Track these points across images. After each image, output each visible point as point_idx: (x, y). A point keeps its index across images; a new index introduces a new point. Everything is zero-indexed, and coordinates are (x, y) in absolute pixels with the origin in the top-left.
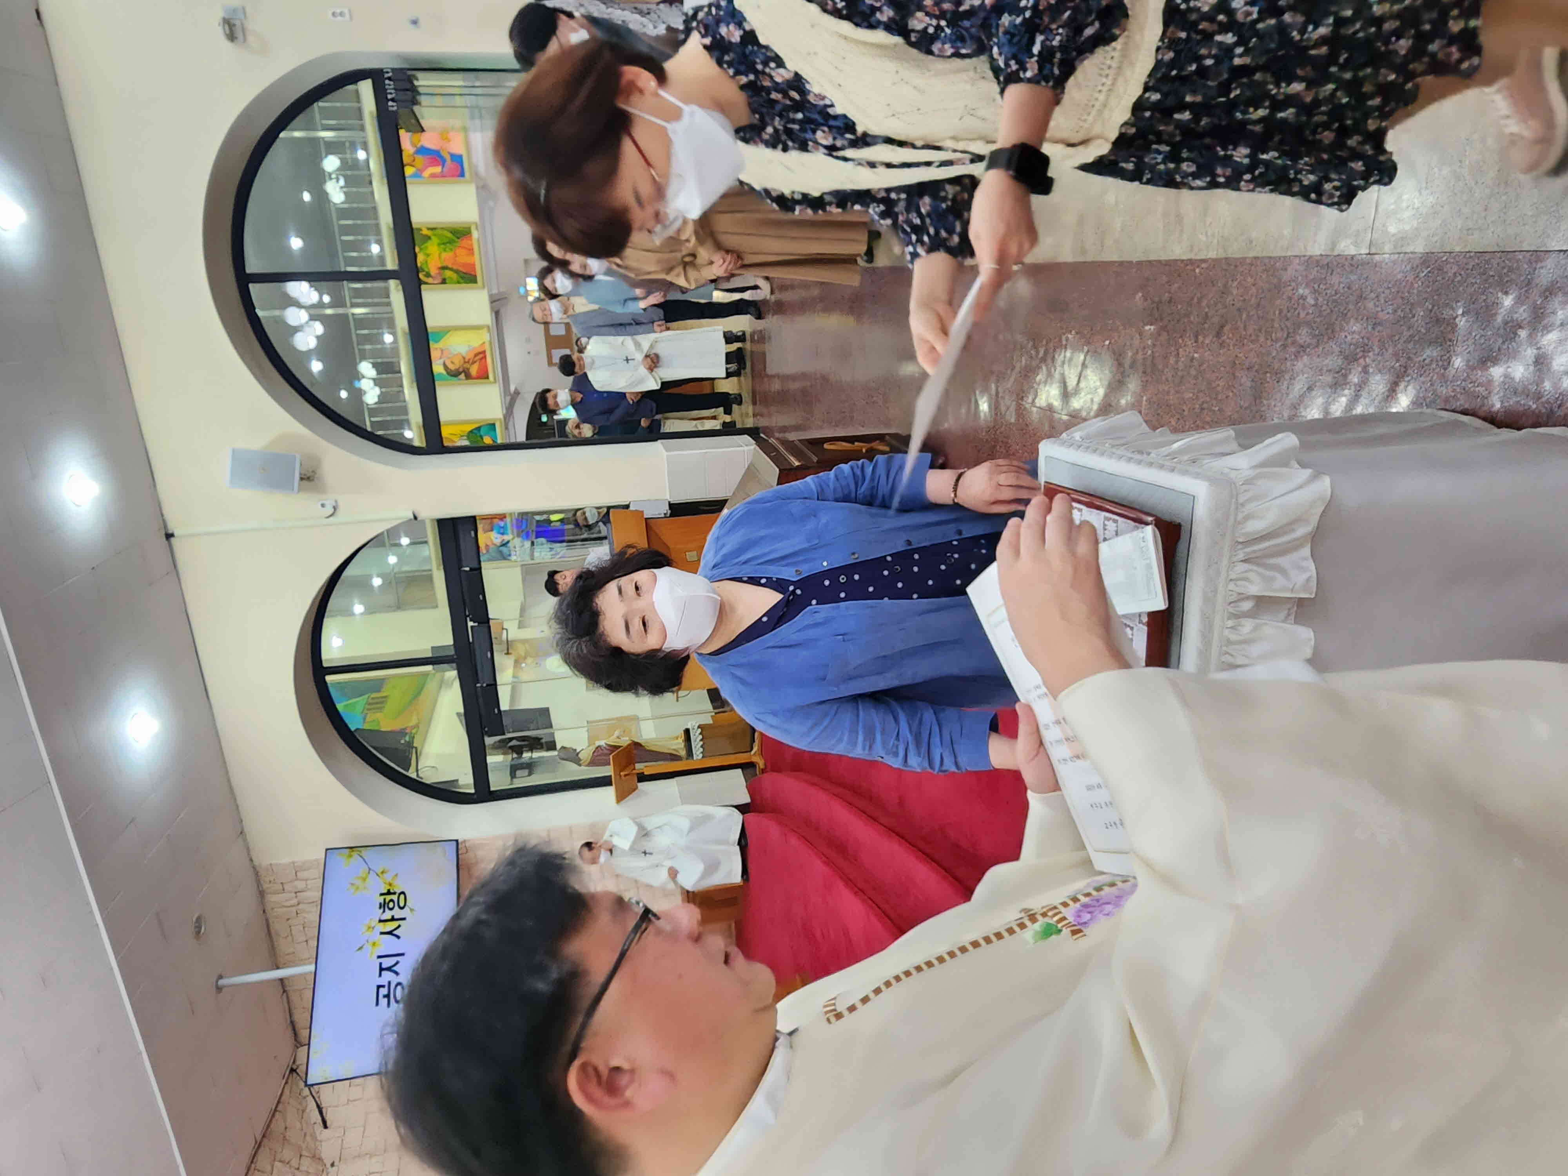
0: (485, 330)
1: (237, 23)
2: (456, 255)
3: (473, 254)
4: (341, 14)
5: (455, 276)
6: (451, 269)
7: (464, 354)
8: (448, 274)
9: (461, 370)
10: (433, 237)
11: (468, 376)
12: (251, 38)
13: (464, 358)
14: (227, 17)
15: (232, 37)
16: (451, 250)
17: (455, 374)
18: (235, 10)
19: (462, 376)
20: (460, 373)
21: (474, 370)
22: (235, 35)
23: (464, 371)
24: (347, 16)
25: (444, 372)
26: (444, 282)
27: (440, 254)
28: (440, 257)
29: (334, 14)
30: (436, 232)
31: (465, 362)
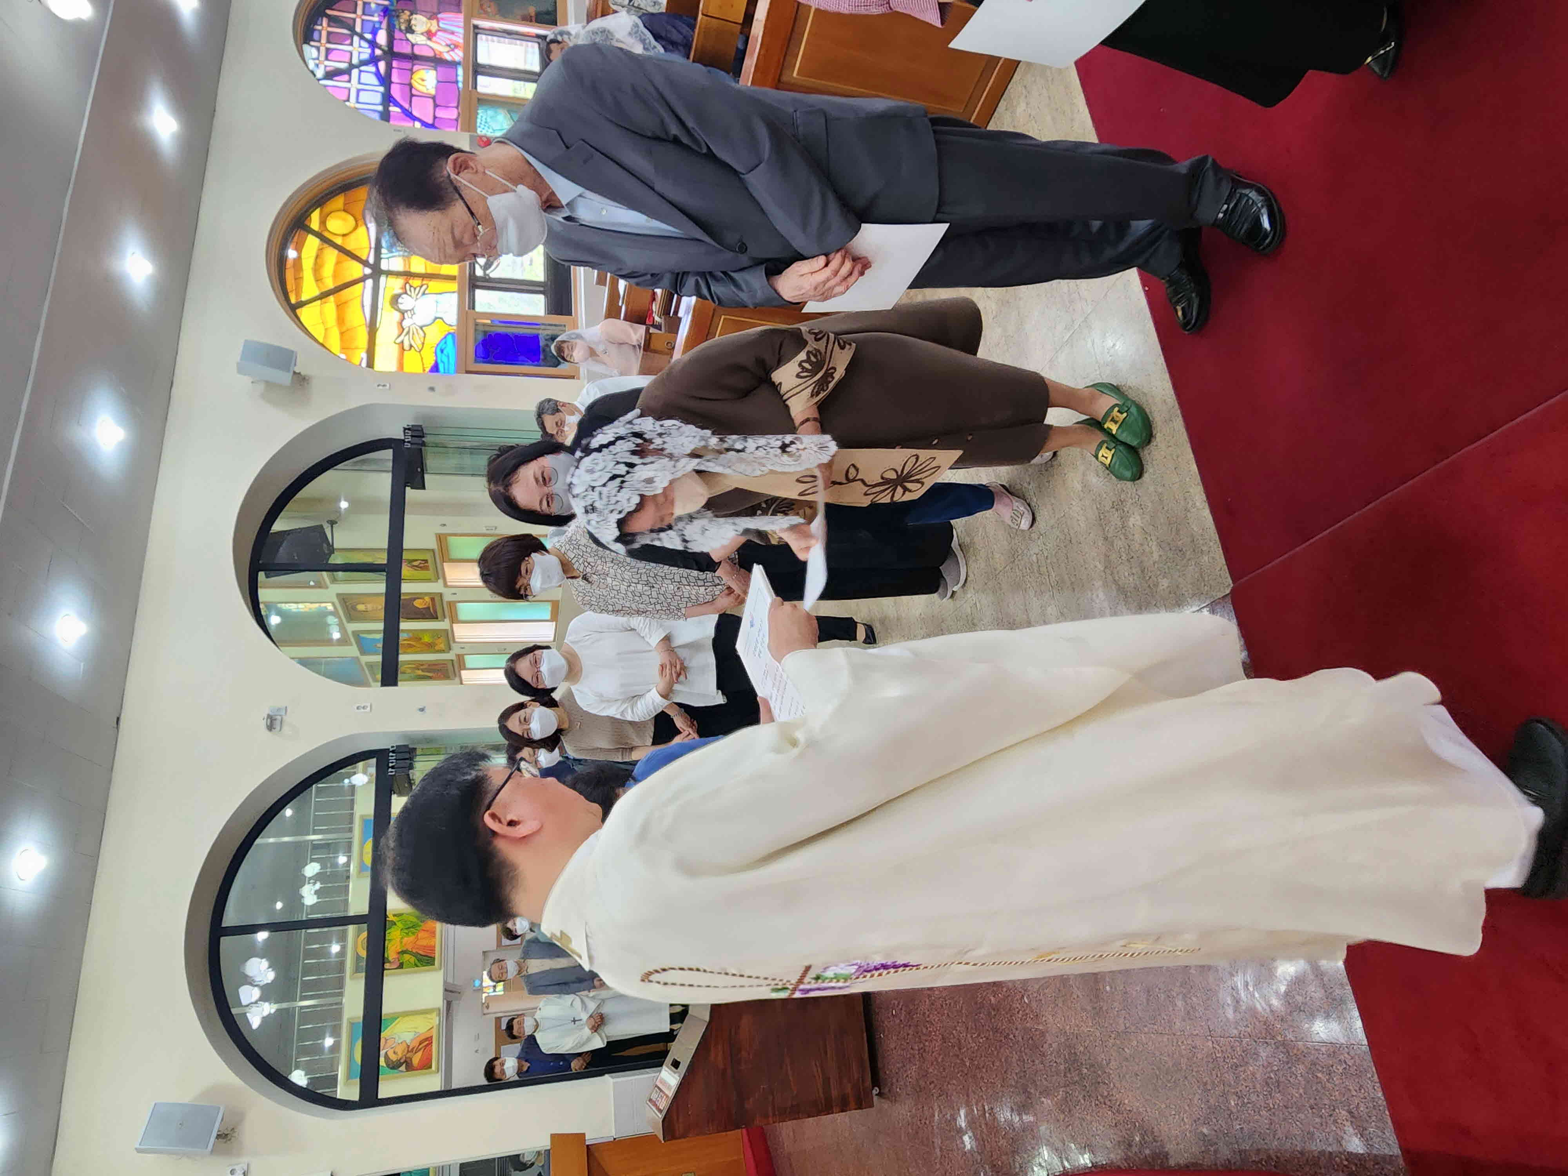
0: (434, 1014)
1: (279, 718)
2: (417, 938)
3: (434, 937)
4: (364, 708)
5: (413, 959)
6: (411, 953)
7: (408, 1041)
8: (407, 957)
9: (402, 1061)
10: (399, 924)
11: (410, 1067)
12: (285, 728)
13: (408, 1047)
14: (271, 713)
15: (270, 728)
16: (413, 933)
17: (394, 1066)
18: (279, 709)
19: (403, 1068)
20: (401, 1064)
21: (416, 1060)
22: (274, 726)
23: (405, 1061)
24: (369, 709)
25: (385, 1065)
26: (401, 966)
27: (402, 938)
28: (401, 943)
29: (358, 708)
30: (401, 918)
31: (408, 1051)
